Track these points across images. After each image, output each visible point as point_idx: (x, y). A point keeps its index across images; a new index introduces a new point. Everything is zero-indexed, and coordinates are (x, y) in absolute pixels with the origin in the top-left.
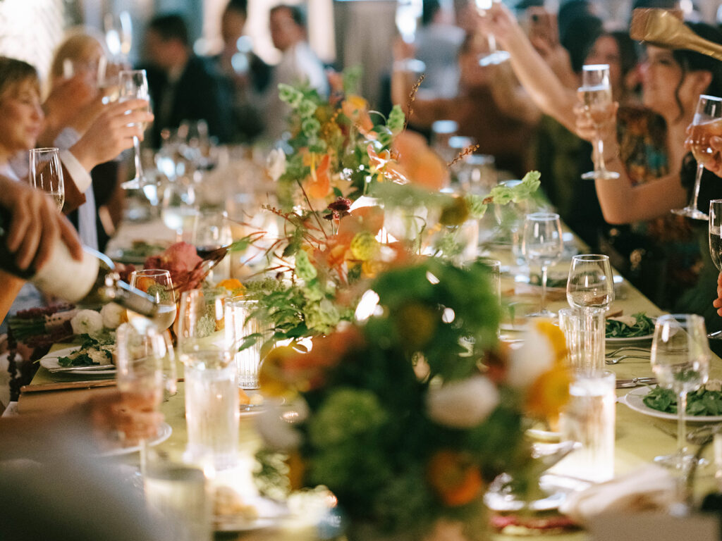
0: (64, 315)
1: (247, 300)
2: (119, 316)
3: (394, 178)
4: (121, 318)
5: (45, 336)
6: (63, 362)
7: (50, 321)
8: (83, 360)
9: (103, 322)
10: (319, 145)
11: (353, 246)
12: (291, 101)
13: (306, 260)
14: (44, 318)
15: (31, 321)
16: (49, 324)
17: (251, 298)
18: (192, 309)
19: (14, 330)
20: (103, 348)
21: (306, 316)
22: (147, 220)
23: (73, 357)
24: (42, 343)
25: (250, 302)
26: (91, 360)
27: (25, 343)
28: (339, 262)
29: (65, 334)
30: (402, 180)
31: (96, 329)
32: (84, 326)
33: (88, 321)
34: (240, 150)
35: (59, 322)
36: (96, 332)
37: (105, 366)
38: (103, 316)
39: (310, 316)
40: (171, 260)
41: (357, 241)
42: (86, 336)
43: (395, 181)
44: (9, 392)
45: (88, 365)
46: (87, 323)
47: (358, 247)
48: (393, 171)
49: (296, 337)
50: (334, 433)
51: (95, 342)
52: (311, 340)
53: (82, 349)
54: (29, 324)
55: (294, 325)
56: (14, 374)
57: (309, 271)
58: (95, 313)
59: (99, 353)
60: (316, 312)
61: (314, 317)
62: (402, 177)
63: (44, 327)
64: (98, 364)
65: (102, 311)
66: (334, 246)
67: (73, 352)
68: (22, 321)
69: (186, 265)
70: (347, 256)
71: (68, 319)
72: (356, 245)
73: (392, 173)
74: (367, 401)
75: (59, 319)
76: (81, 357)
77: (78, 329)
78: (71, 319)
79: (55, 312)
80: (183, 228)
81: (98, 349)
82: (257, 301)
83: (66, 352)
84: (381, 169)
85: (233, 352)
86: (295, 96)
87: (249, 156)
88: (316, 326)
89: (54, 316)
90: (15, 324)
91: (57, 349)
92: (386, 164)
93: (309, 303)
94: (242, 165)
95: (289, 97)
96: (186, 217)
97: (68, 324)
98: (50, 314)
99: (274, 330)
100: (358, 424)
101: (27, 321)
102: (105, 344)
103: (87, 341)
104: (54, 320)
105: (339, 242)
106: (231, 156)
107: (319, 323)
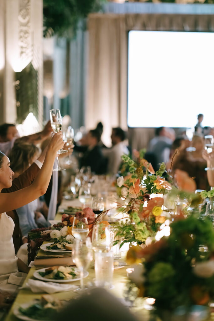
0: (47, 232)
1: (114, 228)
2: (66, 233)
3: (166, 187)
4: (67, 233)
5: (41, 239)
6: (48, 248)
7: (42, 233)
8: (55, 248)
9: (61, 234)
10: (135, 175)
11: (153, 211)
12: (126, 160)
13: (137, 215)
14: (40, 232)
15: (36, 233)
16: (42, 234)
17: (116, 228)
18: (97, 231)
19: (30, 236)
20: (62, 243)
21: (135, 235)
22: (71, 199)
23: (51, 246)
24: (40, 241)
25: (115, 229)
26: (58, 247)
27: (33, 241)
28: (148, 216)
29: (48, 238)
30: (169, 188)
31: (58, 237)
32: (54, 236)
33: (56, 234)
34: (102, 177)
35: (45, 234)
36: (59, 238)
37: (63, 250)
38: (61, 232)
39: (137, 235)
40: (84, 213)
41: (154, 209)
42: (56, 239)
43: (166, 188)
44: (27, 257)
45: (57, 249)
46: (56, 235)
47: (155, 211)
48: (166, 185)
49: (131, 242)
50: (157, 278)
51: (59, 241)
52: (137, 243)
53: (54, 243)
54: (35, 234)
55: (130, 238)
56: (29, 251)
57: (138, 219)
58: (58, 231)
59: (60, 245)
60: (139, 233)
61: (138, 235)
62: (170, 187)
63: (40, 235)
64: (60, 249)
65: (61, 231)
66: (146, 210)
67: (51, 245)
68: (33, 233)
69: (89, 216)
70: (150, 214)
71: (49, 233)
72: (155, 210)
73: (165, 186)
74: (168, 267)
75: (46, 233)
76: (54, 246)
77: (52, 236)
78: (50, 233)
79: (44, 231)
80: (86, 202)
81: (60, 244)
82: (118, 229)
83: (49, 244)
84: (162, 184)
85: (111, 247)
86: (127, 158)
87: (105, 179)
88: (139, 238)
89: (44, 232)
90: (30, 234)
91: (45, 243)
92: (164, 183)
93: (136, 230)
94: (103, 182)
95: (125, 159)
96: (86, 199)
97: (49, 235)
98: (42, 231)
99: (123, 239)
100: (166, 275)
101: (35, 233)
102: (63, 242)
103: (56, 241)
104: (44, 233)
105: (148, 209)
106: (99, 179)
107: (140, 237)
